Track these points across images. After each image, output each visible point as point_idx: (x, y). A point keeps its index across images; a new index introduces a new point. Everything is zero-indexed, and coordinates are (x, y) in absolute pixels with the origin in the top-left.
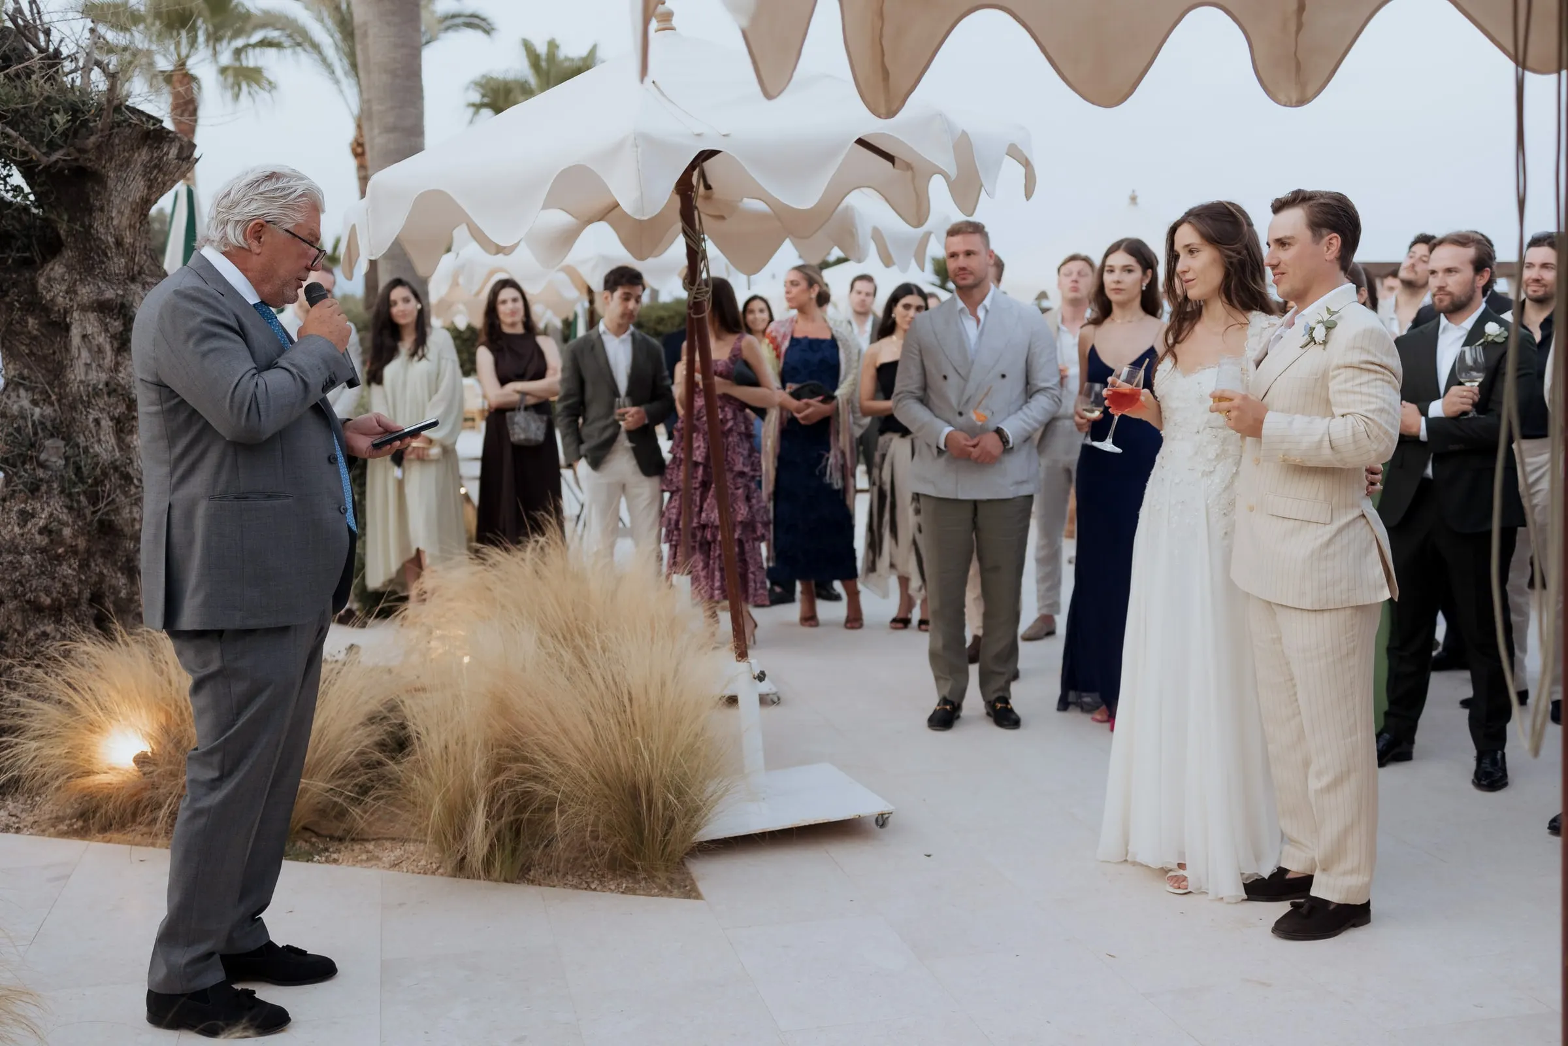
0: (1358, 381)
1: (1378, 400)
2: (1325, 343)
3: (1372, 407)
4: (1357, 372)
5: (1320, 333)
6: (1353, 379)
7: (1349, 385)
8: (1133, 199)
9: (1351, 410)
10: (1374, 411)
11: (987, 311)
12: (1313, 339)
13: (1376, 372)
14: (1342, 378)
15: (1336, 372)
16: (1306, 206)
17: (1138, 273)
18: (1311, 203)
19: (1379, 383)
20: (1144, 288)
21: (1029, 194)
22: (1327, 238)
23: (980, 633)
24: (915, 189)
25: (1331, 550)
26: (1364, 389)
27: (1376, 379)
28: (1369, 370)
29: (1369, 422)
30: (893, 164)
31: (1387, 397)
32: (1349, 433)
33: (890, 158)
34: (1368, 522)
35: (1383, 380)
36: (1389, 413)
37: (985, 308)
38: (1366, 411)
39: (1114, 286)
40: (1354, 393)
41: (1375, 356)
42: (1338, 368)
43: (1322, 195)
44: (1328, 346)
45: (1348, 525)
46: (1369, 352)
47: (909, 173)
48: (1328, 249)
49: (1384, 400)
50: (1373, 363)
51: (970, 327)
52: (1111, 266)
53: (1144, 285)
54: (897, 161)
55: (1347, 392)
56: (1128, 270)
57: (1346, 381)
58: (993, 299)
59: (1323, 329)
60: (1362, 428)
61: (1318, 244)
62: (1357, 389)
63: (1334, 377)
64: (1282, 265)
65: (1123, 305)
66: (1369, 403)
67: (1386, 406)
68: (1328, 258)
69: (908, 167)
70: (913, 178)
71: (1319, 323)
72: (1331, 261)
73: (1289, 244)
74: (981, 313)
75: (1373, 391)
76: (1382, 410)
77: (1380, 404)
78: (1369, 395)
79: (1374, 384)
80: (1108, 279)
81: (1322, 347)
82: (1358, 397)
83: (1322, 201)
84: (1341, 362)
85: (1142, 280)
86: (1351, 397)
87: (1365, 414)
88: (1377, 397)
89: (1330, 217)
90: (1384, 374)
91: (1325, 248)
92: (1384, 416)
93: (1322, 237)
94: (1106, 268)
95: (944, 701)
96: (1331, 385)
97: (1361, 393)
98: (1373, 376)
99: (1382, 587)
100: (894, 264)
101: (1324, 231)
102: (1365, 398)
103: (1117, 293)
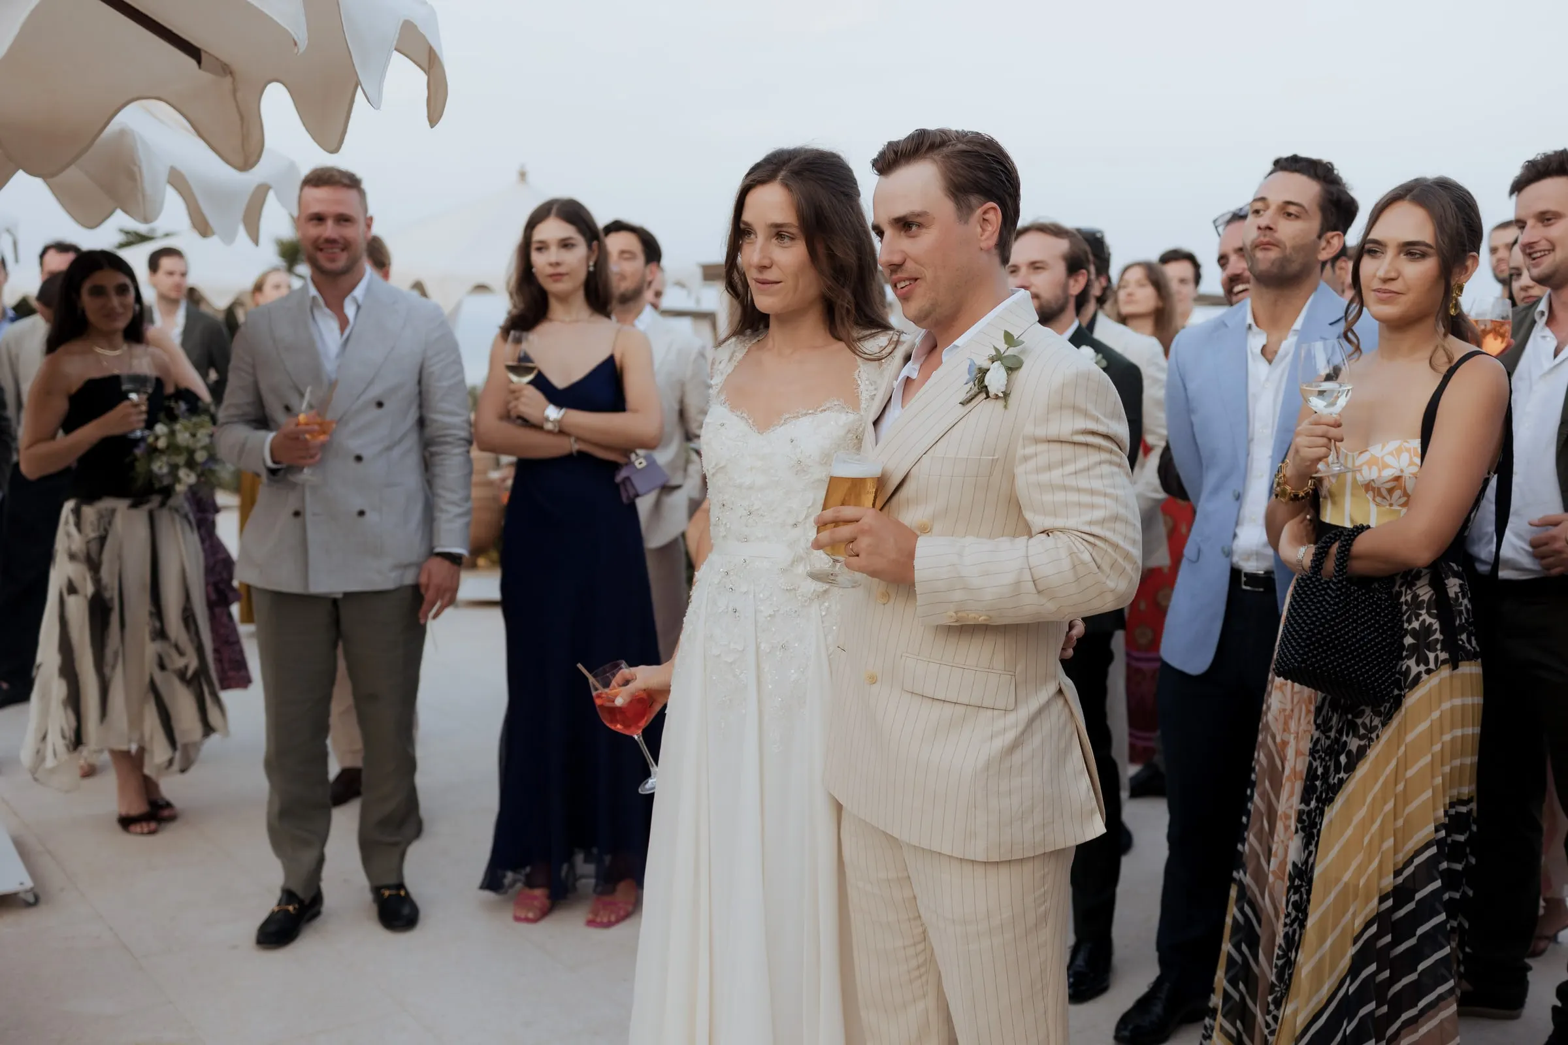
0: (1070, 468)
1: (1108, 502)
2: (1006, 395)
3: (1099, 514)
4: (1068, 450)
5: (996, 379)
6: (1062, 463)
7: (1056, 475)
8: (523, 175)
9: (1059, 523)
10: (1102, 522)
11: (359, 308)
12: (983, 389)
13: (1099, 448)
14: (1042, 460)
15: (1030, 450)
16: (937, 155)
17: (581, 249)
18: (946, 150)
19: (1106, 469)
20: (591, 269)
21: (434, 117)
22: (979, 212)
23: (356, 762)
24: (238, 107)
25: (1017, 757)
26: (1083, 482)
27: (1100, 463)
28: (1087, 445)
29: (1098, 542)
30: (199, 62)
31: (1120, 492)
32: (1066, 565)
33: (193, 52)
34: (1066, 701)
35: (1111, 463)
36: (1127, 522)
37: (355, 300)
38: (1090, 523)
39: (550, 270)
40: (1065, 488)
41: (1097, 420)
42: (1037, 441)
43: (961, 136)
44: (1012, 400)
45: (1040, 712)
46: (1086, 414)
47: (229, 79)
48: (984, 230)
49: (1116, 499)
50: (1093, 433)
51: (328, 331)
52: (541, 242)
53: (591, 263)
54: (204, 57)
55: (1053, 488)
56: (565, 244)
57: (1049, 468)
58: (368, 289)
59: (1002, 372)
60: (1086, 557)
61: (966, 222)
62: (1071, 482)
63: (1026, 459)
64: (910, 265)
65: (564, 298)
66: (1093, 506)
67: (1122, 511)
68: (984, 245)
69: (225, 70)
70: (234, 91)
71: (993, 360)
72: (988, 251)
73: (920, 225)
74: (350, 310)
75: (1097, 484)
76: (1116, 518)
77: (1112, 507)
78: (1092, 492)
79: (1097, 471)
80: (539, 260)
81: (1001, 403)
82: (1073, 497)
83: (960, 146)
84: (1041, 432)
85: (588, 258)
86: (1060, 497)
87: (1087, 529)
88: (1105, 495)
89: (981, 175)
90: (1111, 452)
91: (979, 230)
92: (1119, 526)
93: (971, 210)
94: (534, 246)
95: (288, 895)
96: (1020, 470)
97: (1079, 490)
98: (1096, 457)
99: (1092, 813)
100: (213, 233)
101: (974, 200)
102: (1086, 498)
103: (556, 281)
